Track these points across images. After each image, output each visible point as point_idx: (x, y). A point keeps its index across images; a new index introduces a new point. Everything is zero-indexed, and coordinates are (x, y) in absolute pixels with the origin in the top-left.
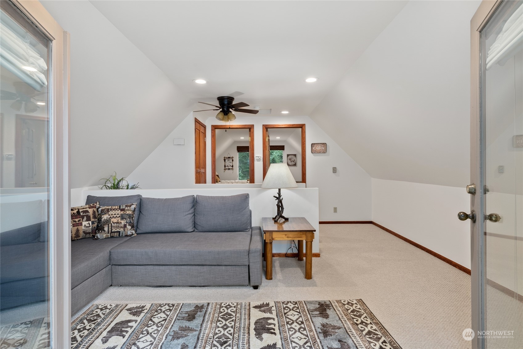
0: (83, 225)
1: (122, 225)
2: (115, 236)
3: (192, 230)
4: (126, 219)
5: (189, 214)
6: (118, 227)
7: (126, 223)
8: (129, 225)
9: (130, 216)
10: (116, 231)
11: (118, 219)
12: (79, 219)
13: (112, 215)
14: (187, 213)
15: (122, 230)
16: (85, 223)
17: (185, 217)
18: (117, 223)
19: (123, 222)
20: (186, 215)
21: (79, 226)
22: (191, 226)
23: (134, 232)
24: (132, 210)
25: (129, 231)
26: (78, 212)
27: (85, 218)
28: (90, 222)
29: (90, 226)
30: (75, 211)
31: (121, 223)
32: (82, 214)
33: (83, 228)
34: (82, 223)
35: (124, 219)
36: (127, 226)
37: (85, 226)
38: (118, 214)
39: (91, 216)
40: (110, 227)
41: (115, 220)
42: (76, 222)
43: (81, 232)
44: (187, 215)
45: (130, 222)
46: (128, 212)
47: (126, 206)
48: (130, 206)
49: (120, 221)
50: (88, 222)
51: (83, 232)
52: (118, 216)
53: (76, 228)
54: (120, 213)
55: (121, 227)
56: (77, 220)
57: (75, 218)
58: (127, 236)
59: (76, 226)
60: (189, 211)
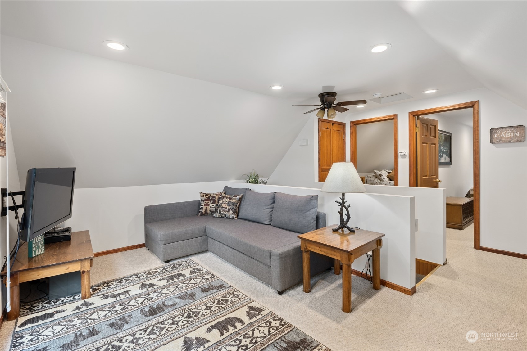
0: (210, 206)
1: (227, 210)
2: (223, 217)
3: (268, 223)
4: (230, 205)
5: (268, 208)
6: (224, 211)
7: (229, 209)
8: (232, 211)
9: (233, 203)
10: (223, 213)
11: (226, 205)
12: (208, 202)
13: (225, 201)
14: (266, 207)
15: (226, 213)
16: (211, 205)
17: (264, 211)
18: (225, 207)
19: (228, 208)
20: (265, 209)
21: (207, 206)
22: (268, 220)
23: (234, 216)
24: (236, 199)
25: (231, 215)
26: (209, 197)
27: (212, 201)
28: (215, 205)
29: (214, 207)
30: (208, 196)
31: (227, 208)
32: (211, 198)
33: (210, 208)
34: (209, 204)
35: (229, 205)
36: (230, 211)
37: (211, 206)
38: (227, 201)
39: (216, 201)
40: (220, 210)
41: (223, 205)
42: (206, 203)
43: (208, 211)
44: (267, 209)
45: (233, 208)
46: (233, 201)
47: (234, 196)
48: (236, 197)
49: (226, 206)
50: (213, 204)
51: (210, 210)
52: (227, 202)
53: (206, 207)
54: (228, 201)
55: (226, 211)
56: (207, 202)
57: (207, 201)
58: (230, 218)
59: (206, 206)
60: (269, 205)
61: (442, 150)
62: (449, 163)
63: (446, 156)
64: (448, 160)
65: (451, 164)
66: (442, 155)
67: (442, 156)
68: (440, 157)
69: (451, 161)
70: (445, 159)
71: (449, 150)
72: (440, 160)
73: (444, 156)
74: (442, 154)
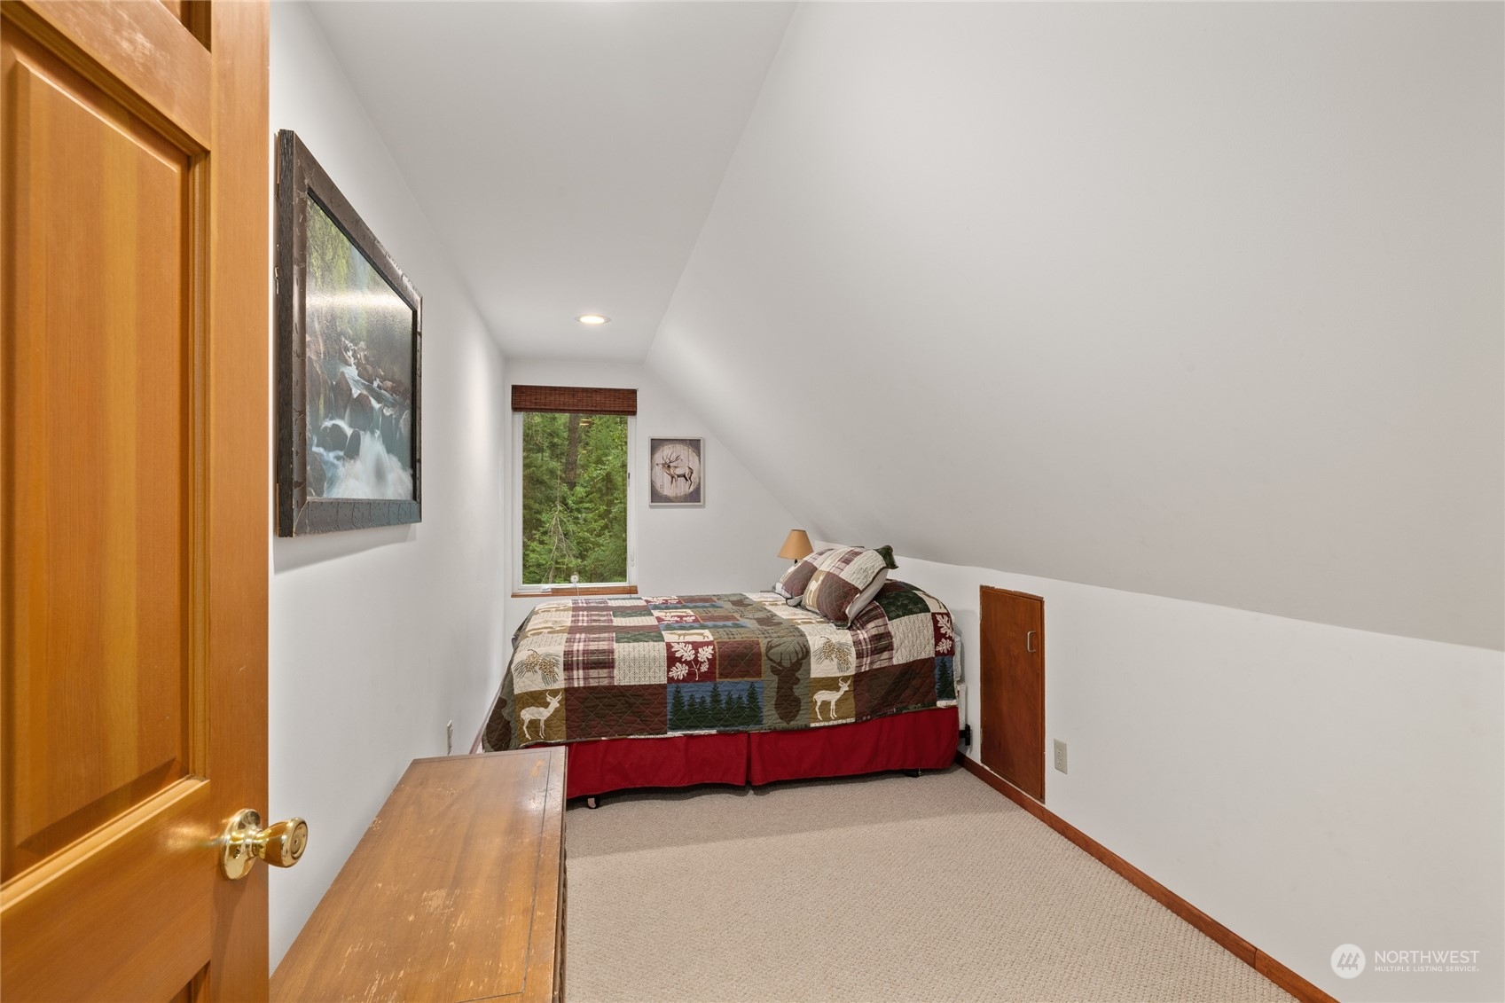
61: (356, 393)
62: (408, 510)
63: (389, 451)
64: (397, 485)
65: (420, 520)
66: (356, 439)
67: (351, 450)
68: (330, 456)
69: (416, 494)
70: (380, 474)
71: (406, 415)
72: (332, 482)
73: (372, 445)
74: (349, 431)
